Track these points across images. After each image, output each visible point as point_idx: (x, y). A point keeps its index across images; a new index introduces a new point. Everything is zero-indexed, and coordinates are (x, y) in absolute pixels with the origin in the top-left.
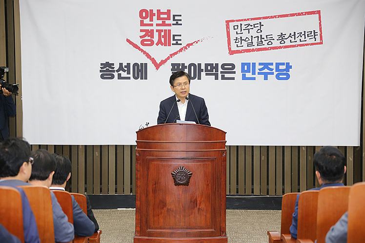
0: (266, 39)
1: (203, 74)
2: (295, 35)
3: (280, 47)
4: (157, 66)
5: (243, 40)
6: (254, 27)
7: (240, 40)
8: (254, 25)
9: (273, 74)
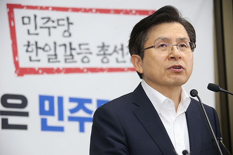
0: (78, 51)
2: (122, 49)
3: (102, 70)
5: (40, 48)
6: (59, 25)
7: (34, 47)
8: (58, 20)
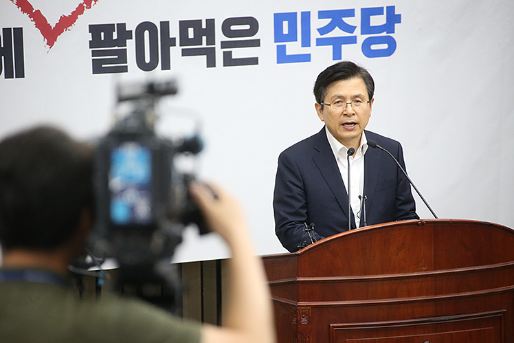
1: (176, 51)
4: (51, 34)
9: (353, 40)
